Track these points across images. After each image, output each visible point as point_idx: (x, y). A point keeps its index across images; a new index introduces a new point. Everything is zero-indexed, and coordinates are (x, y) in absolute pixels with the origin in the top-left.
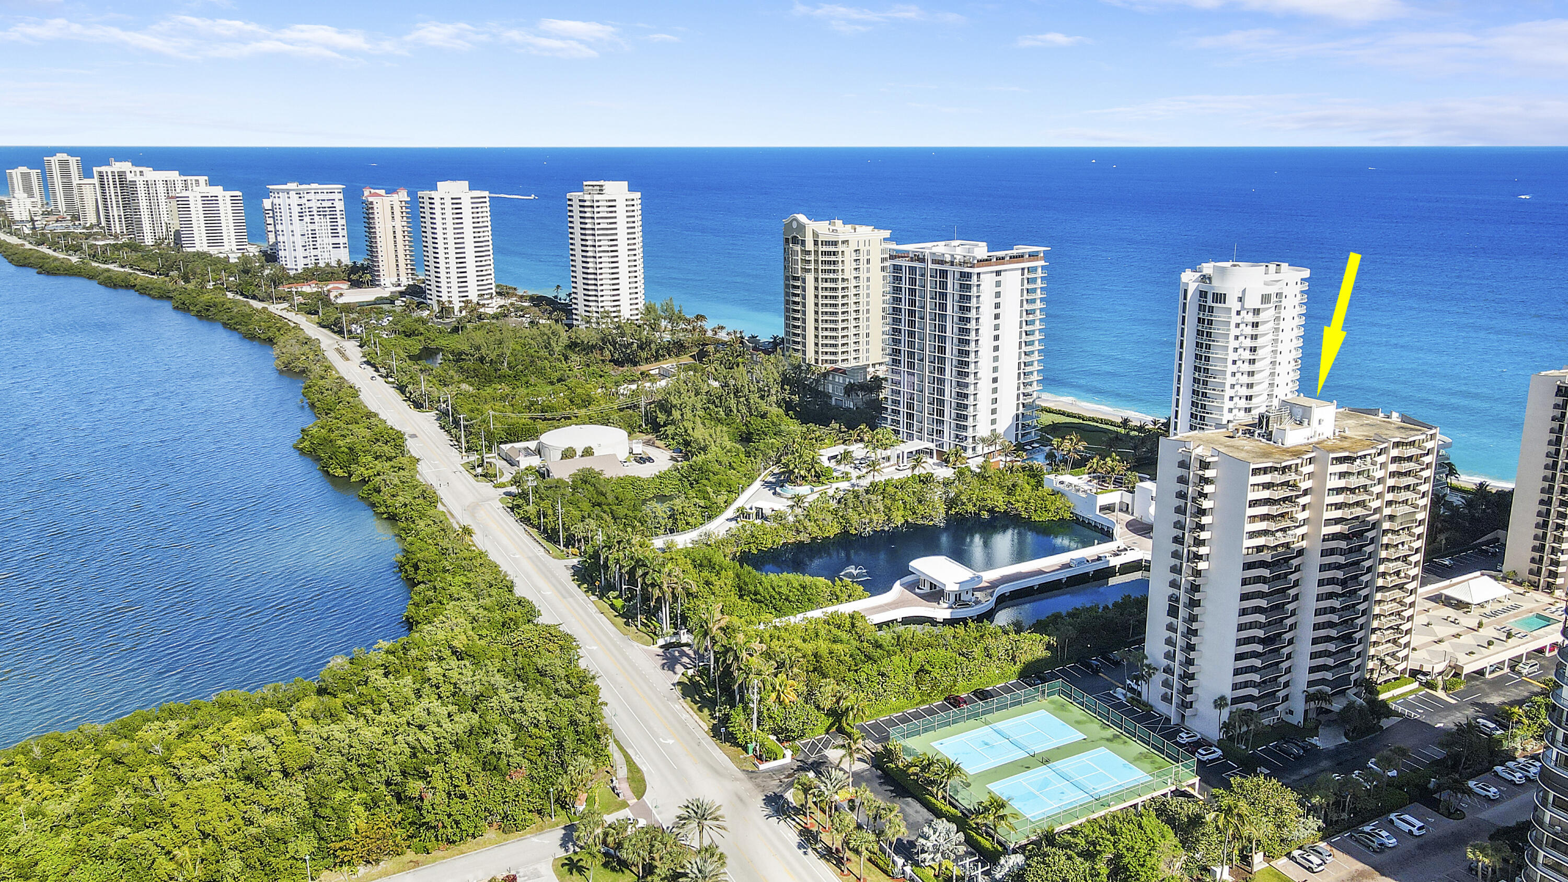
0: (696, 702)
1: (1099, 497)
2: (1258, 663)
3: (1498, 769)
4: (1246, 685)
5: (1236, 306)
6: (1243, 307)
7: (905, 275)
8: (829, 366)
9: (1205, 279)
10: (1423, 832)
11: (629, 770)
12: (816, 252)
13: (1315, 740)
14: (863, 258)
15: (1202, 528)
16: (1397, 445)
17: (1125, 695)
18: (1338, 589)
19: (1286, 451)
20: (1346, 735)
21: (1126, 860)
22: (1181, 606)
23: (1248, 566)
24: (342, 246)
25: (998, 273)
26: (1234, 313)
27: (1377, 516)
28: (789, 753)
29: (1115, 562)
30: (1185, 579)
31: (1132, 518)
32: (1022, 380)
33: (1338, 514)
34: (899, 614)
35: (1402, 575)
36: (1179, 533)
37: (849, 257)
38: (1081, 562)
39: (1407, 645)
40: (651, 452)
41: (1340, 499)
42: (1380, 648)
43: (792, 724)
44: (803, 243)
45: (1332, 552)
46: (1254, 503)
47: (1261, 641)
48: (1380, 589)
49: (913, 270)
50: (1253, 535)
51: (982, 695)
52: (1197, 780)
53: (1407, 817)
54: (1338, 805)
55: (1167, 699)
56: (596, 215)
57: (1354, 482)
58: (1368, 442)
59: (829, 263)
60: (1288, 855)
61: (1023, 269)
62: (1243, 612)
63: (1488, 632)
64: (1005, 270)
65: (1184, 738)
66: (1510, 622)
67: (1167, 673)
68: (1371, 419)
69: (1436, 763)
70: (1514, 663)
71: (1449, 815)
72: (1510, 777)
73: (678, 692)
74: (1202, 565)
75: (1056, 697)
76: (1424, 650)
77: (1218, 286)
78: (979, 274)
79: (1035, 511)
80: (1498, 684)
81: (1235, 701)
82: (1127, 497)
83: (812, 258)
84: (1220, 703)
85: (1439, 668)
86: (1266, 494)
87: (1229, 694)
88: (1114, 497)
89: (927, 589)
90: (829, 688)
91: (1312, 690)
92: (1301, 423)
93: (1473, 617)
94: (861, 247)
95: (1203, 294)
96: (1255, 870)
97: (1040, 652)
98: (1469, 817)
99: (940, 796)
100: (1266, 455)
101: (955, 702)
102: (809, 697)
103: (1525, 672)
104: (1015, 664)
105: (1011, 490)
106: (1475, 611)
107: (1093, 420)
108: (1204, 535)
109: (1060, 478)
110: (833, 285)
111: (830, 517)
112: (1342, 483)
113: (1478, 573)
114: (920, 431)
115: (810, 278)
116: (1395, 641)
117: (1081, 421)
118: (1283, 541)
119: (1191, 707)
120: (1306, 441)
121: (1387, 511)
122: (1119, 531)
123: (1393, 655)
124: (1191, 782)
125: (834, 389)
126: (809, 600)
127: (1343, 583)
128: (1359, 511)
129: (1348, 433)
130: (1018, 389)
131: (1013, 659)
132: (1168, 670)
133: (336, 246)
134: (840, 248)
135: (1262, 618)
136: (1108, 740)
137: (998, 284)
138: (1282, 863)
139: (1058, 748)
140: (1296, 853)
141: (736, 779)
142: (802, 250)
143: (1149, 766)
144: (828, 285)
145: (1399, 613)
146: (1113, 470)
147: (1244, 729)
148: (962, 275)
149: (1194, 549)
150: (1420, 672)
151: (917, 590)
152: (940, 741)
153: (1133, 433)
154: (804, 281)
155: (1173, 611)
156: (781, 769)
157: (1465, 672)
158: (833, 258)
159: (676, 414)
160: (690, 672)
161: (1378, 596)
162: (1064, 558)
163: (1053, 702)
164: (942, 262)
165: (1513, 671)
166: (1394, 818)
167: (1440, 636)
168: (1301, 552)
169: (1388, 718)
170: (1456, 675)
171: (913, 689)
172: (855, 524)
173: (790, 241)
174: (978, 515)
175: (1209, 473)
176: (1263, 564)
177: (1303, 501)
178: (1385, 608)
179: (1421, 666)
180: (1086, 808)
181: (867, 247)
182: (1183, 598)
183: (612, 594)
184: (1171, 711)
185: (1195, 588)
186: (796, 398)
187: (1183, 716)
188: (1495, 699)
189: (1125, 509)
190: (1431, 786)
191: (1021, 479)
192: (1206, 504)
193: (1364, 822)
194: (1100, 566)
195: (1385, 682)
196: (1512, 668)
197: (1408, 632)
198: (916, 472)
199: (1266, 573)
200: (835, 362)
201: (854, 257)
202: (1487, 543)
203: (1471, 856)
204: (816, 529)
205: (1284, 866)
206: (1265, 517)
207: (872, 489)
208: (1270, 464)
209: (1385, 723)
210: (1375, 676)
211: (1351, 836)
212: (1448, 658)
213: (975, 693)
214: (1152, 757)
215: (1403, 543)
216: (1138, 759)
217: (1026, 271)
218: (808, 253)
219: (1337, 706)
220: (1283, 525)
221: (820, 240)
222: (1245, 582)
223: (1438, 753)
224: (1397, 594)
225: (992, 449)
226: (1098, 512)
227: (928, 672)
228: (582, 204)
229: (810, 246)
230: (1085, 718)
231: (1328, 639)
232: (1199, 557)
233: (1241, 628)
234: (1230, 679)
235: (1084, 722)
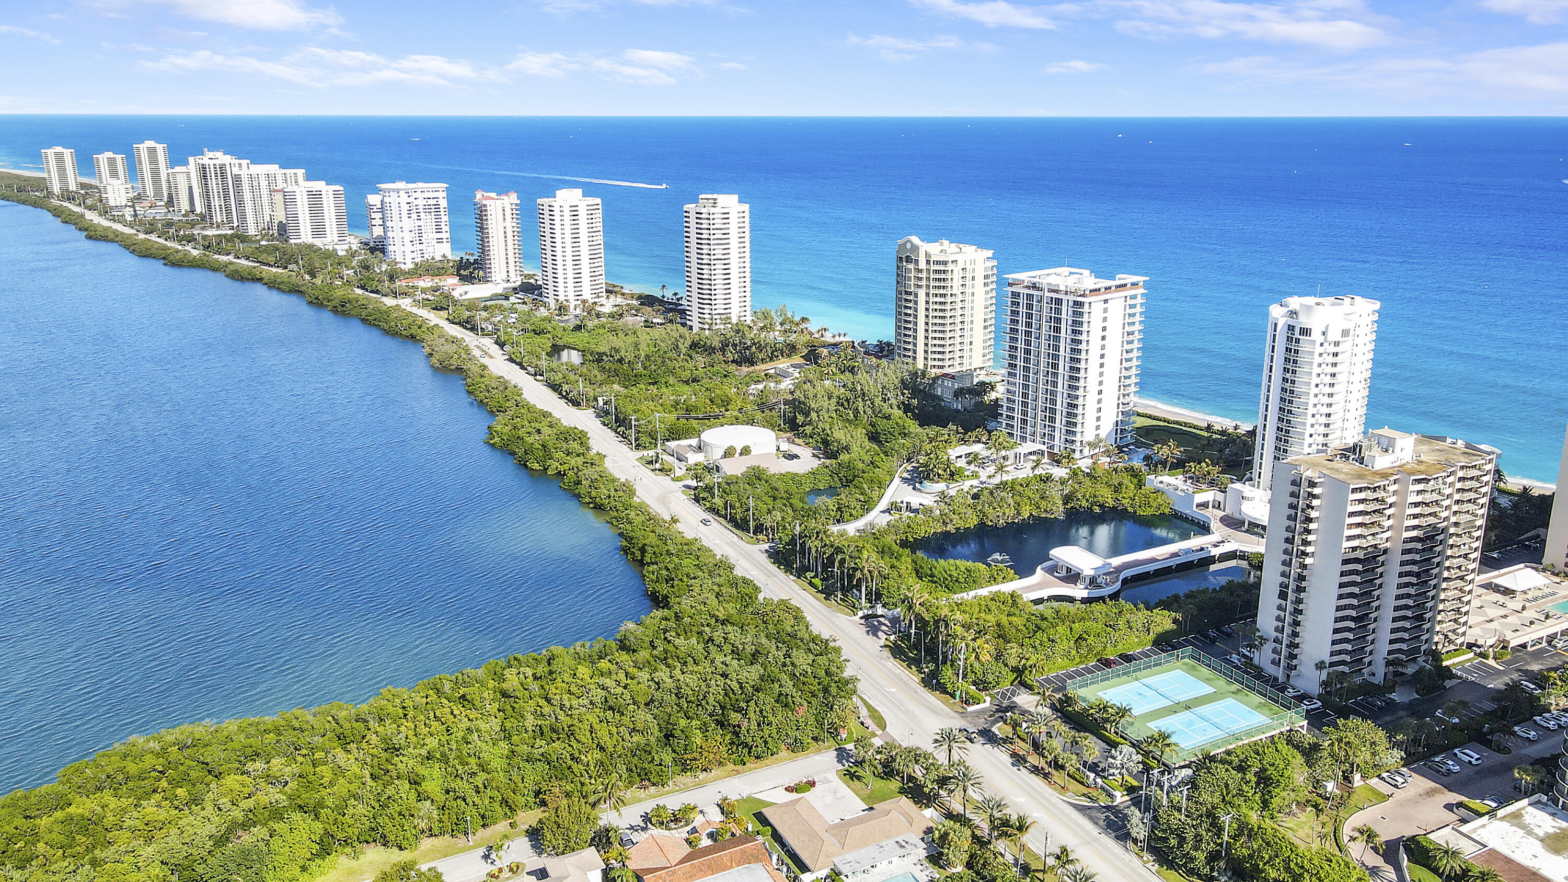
0: (904, 661)
1: (1196, 495)
2: (1351, 636)
3: (1537, 718)
4: (1340, 652)
5: (1321, 339)
6: (1326, 340)
7: (1023, 301)
8: (939, 371)
9: (1293, 314)
10: (1480, 762)
11: (869, 710)
13: (1393, 696)
14: (969, 275)
15: (1309, 532)
16: (1462, 467)
17: (1239, 660)
18: (1414, 580)
19: (1376, 473)
20: (1417, 692)
21: (1269, 772)
22: (1290, 591)
23: (1346, 562)
24: (445, 240)
25: (1106, 301)
26: (1318, 344)
27: (1445, 524)
28: (988, 699)
29: (1216, 552)
30: (1295, 570)
31: (1225, 513)
32: (1122, 391)
33: (1416, 522)
34: (1045, 593)
35: (1463, 568)
36: (1290, 535)
37: (957, 275)
38: (1188, 551)
39: (1465, 623)
40: (795, 449)
41: (1417, 510)
42: (1444, 625)
43: (990, 678)
44: (917, 261)
45: (1409, 551)
46: (1352, 514)
47: (1353, 619)
48: (1445, 579)
49: (1030, 297)
50: (1350, 538)
51: (1127, 658)
52: (1305, 723)
53: (1467, 751)
54: (1416, 741)
55: (1276, 663)
56: (712, 227)
57: (1428, 497)
58: (1439, 466)
59: (940, 280)
60: (1379, 776)
61: (1126, 297)
62: (1340, 597)
63: (1530, 614)
64: (1112, 298)
65: (1291, 692)
66: (1549, 606)
68: (1440, 445)
69: (1487, 713)
70: (1551, 639)
71: (1499, 751)
72: (1546, 725)
73: (887, 653)
74: (1308, 561)
75: (1187, 660)
76: (1478, 628)
77: (1303, 321)
78: (1090, 303)
79: (1140, 506)
80: (1538, 655)
81: (1332, 664)
82: (1220, 497)
83: (924, 275)
84: (1320, 666)
85: (1490, 642)
86: (1361, 507)
87: (1327, 659)
88: (1208, 496)
89: (1064, 573)
90: (1014, 651)
91: (1391, 657)
92: (1387, 451)
93: (1517, 601)
94: (968, 266)
95: (1291, 328)
96: (1355, 786)
97: (1168, 625)
98: (1514, 751)
99: (1113, 731)
100: (1361, 477)
101: (1107, 663)
102: (999, 657)
103: (1559, 646)
104: (1150, 634)
105: (1117, 489)
106: (1520, 597)
107: (1177, 423)
108: (1311, 538)
109: (1160, 478)
110: (942, 300)
111: (970, 511)
112: (1419, 499)
113: (1522, 565)
114: (1033, 434)
115: (922, 293)
116: (1455, 621)
117: (1166, 424)
118: (1373, 543)
119: (1296, 669)
120: (1391, 465)
121: (1453, 519)
122: (1215, 525)
123: (1454, 631)
124: (1301, 724)
125: (944, 391)
126: (974, 581)
127: (1418, 575)
128: (1432, 520)
129: (1423, 458)
130: (1119, 399)
131: (1148, 630)
132: (1276, 640)
133: (440, 240)
134: (950, 267)
135: (1355, 602)
136: (1234, 693)
137: (1105, 310)
138: (1374, 782)
139: (1196, 698)
140: (1385, 775)
141: (953, 718)
142: (915, 269)
143: (1268, 713)
144: (938, 299)
145: (1459, 599)
146: (1209, 473)
147: (1339, 686)
148: (1075, 303)
149: (1303, 548)
150: (1475, 645)
151: (1056, 574)
152: (1104, 692)
153: (1214, 436)
154: (916, 295)
155: (1283, 595)
156: (983, 711)
157: (1511, 645)
158: (943, 276)
159: (814, 415)
160: (892, 638)
161: (1444, 585)
162: (1170, 548)
163: (1184, 664)
164: (1057, 291)
165: (1550, 645)
166: (1457, 752)
167: (1491, 617)
168: (1385, 551)
169: (1450, 679)
170: (1504, 648)
171: (1073, 652)
172: (990, 517)
173: (904, 260)
174: (1090, 509)
175: (1316, 491)
176: (1356, 560)
177: (1388, 512)
178: (1449, 594)
179: (1476, 640)
180: (1225, 741)
181: (973, 266)
182: (1292, 586)
183: (809, 574)
184: (1279, 673)
185: (1302, 578)
186: (915, 402)
187: (1288, 676)
188: (1535, 667)
189: (1217, 506)
190: (1485, 730)
191: (1126, 480)
192: (1314, 514)
193: (1436, 754)
194: (1202, 555)
195: (1447, 652)
196: (1549, 643)
197: (1466, 613)
198: (1037, 472)
199: (1359, 567)
200: (942, 367)
201: (962, 274)
202: (1529, 539)
203: (1517, 775)
204: (960, 521)
205: (1376, 783)
206: (1359, 525)
207: (1003, 485)
208: (1365, 485)
209: (1448, 683)
210: (1440, 647)
211: (1425, 764)
212: (1498, 634)
213: (1120, 656)
214: (1270, 706)
215: (1464, 544)
216: (1258, 707)
217: (1128, 298)
218: (920, 271)
219: (1410, 670)
220: (1373, 531)
221: (932, 260)
222: (1342, 574)
223: (1490, 706)
224: (1459, 583)
225: (1097, 451)
226: (1195, 508)
227: (1085, 640)
228: (699, 216)
229: (922, 265)
230: (1213, 677)
231: (1405, 618)
232: (1304, 554)
233: (1338, 609)
234: (1328, 648)
235: (1213, 680)
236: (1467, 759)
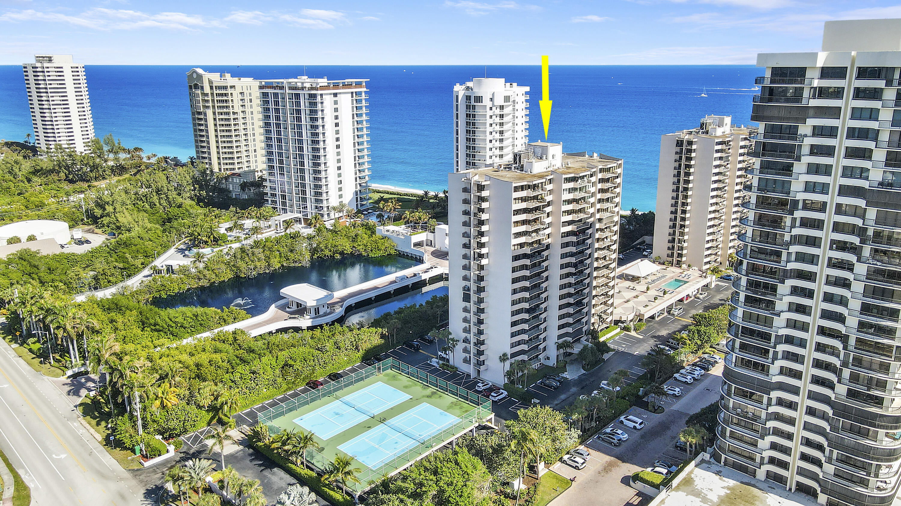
0: (94, 418)
1: (413, 237)
2: (526, 326)
3: (676, 375)
4: (519, 343)
5: (489, 104)
6: (493, 105)
7: (271, 99)
8: (228, 172)
9: (468, 88)
10: (643, 425)
11: (17, 490)
12: (212, 94)
13: (566, 375)
14: (247, 98)
15: (482, 234)
16: (600, 170)
17: (438, 363)
18: (573, 270)
19: (534, 176)
20: (584, 368)
21: (447, 494)
22: (472, 293)
23: (516, 258)
25: (335, 95)
26: (488, 109)
27: (592, 220)
28: (172, 448)
29: (426, 276)
30: (473, 273)
31: (435, 249)
32: (358, 168)
33: (569, 218)
34: (273, 327)
35: (608, 259)
36: (466, 240)
37: (236, 97)
38: (403, 278)
39: (612, 304)
40: (90, 237)
41: (570, 207)
42: (598, 308)
43: (172, 424)
44: (202, 88)
45: (567, 245)
46: (517, 212)
47: (528, 311)
48: (596, 269)
49: (276, 95)
50: (518, 235)
51: (335, 377)
52: (492, 416)
53: (631, 417)
54: (589, 418)
55: (467, 361)
56: (47, 78)
57: (578, 195)
58: (583, 169)
59: (223, 101)
60: (561, 460)
61: (352, 93)
62: (515, 292)
63: (653, 293)
64: (340, 93)
65: (480, 387)
66: (663, 286)
67: (466, 342)
68: (581, 158)
69: (640, 378)
70: (669, 310)
71: (655, 411)
72: (684, 380)
73: (79, 411)
74: (484, 262)
75: (389, 371)
76: (620, 308)
77: (477, 92)
78: (321, 95)
79: (371, 251)
80: (663, 323)
81: (513, 355)
82: (431, 236)
83: (210, 98)
84: (503, 358)
85: (630, 318)
86: (524, 205)
87: (509, 351)
88: (421, 236)
89: (294, 308)
90: (208, 389)
91: (561, 341)
92: (541, 158)
93: (642, 285)
94: (245, 90)
95: (468, 98)
96: (540, 476)
97: (377, 341)
98: (666, 410)
99: (299, 462)
100: (521, 179)
101: (314, 385)
102: (190, 399)
103: (676, 313)
104: (358, 352)
105: (355, 239)
106: (643, 281)
107: (407, 195)
108: (484, 240)
109: (387, 228)
110: (227, 117)
111: (223, 267)
112: (571, 196)
113: (640, 260)
114: (291, 206)
115: (209, 113)
116: (605, 303)
117: (399, 196)
118: (537, 238)
119: (484, 364)
120: (545, 170)
121: (598, 216)
122: (427, 257)
123: (605, 312)
124: (488, 418)
125: (234, 187)
126: (201, 325)
127: (575, 265)
128: (582, 216)
129: (570, 165)
130: (356, 174)
131: (357, 348)
132: (466, 341)
134: (229, 91)
135: (527, 295)
136: (428, 397)
137: (336, 103)
138: (557, 467)
139: (392, 409)
140: (566, 457)
142: (202, 93)
143: (458, 412)
144: (223, 117)
145: (606, 285)
146: (420, 218)
147: (520, 374)
148: (311, 96)
149: (478, 251)
150: (619, 321)
151: (287, 309)
152: (300, 418)
153: (431, 201)
154: (205, 114)
155: (467, 298)
157: (645, 318)
158: (225, 98)
159: (109, 209)
160: (92, 394)
161: (595, 274)
162: (391, 277)
163: (387, 375)
164: (296, 88)
165: (670, 314)
166: (623, 420)
167: (627, 298)
168: (548, 247)
169: (607, 353)
170: (640, 320)
171: (279, 380)
172: (244, 270)
173: (193, 87)
174: (333, 257)
175: (485, 194)
176: (525, 256)
177: (548, 209)
178: (599, 281)
179: (621, 317)
180: (415, 451)
181: (249, 91)
182: (473, 287)
183: (31, 340)
184: (470, 369)
185: (481, 279)
186: (204, 193)
187: (479, 371)
188: (664, 332)
189: (430, 244)
190: (640, 393)
191: (361, 231)
192: (484, 216)
193: (605, 425)
194: (415, 280)
195: (601, 330)
196: (669, 312)
197: (612, 296)
198: (288, 231)
199: (527, 262)
200: (234, 169)
201: (240, 97)
202: (640, 244)
203: (683, 439)
204: (214, 276)
205: (559, 469)
206: (524, 222)
207: (257, 244)
208: (525, 183)
209: (606, 356)
210: (596, 326)
211: (599, 437)
212: (635, 310)
213: (330, 376)
214: (460, 404)
215: (606, 238)
216: (449, 408)
217: (354, 94)
218: (207, 95)
219: (577, 349)
220: (536, 227)
221: (214, 85)
222: (514, 270)
223: (639, 371)
224: (605, 272)
225: (341, 214)
226: (412, 247)
227: (291, 366)
228: (34, 70)
229: (207, 90)
230: (410, 383)
231: (569, 305)
232: (481, 256)
233: (514, 303)
234: (509, 340)
235: (410, 386)
236: (631, 425)
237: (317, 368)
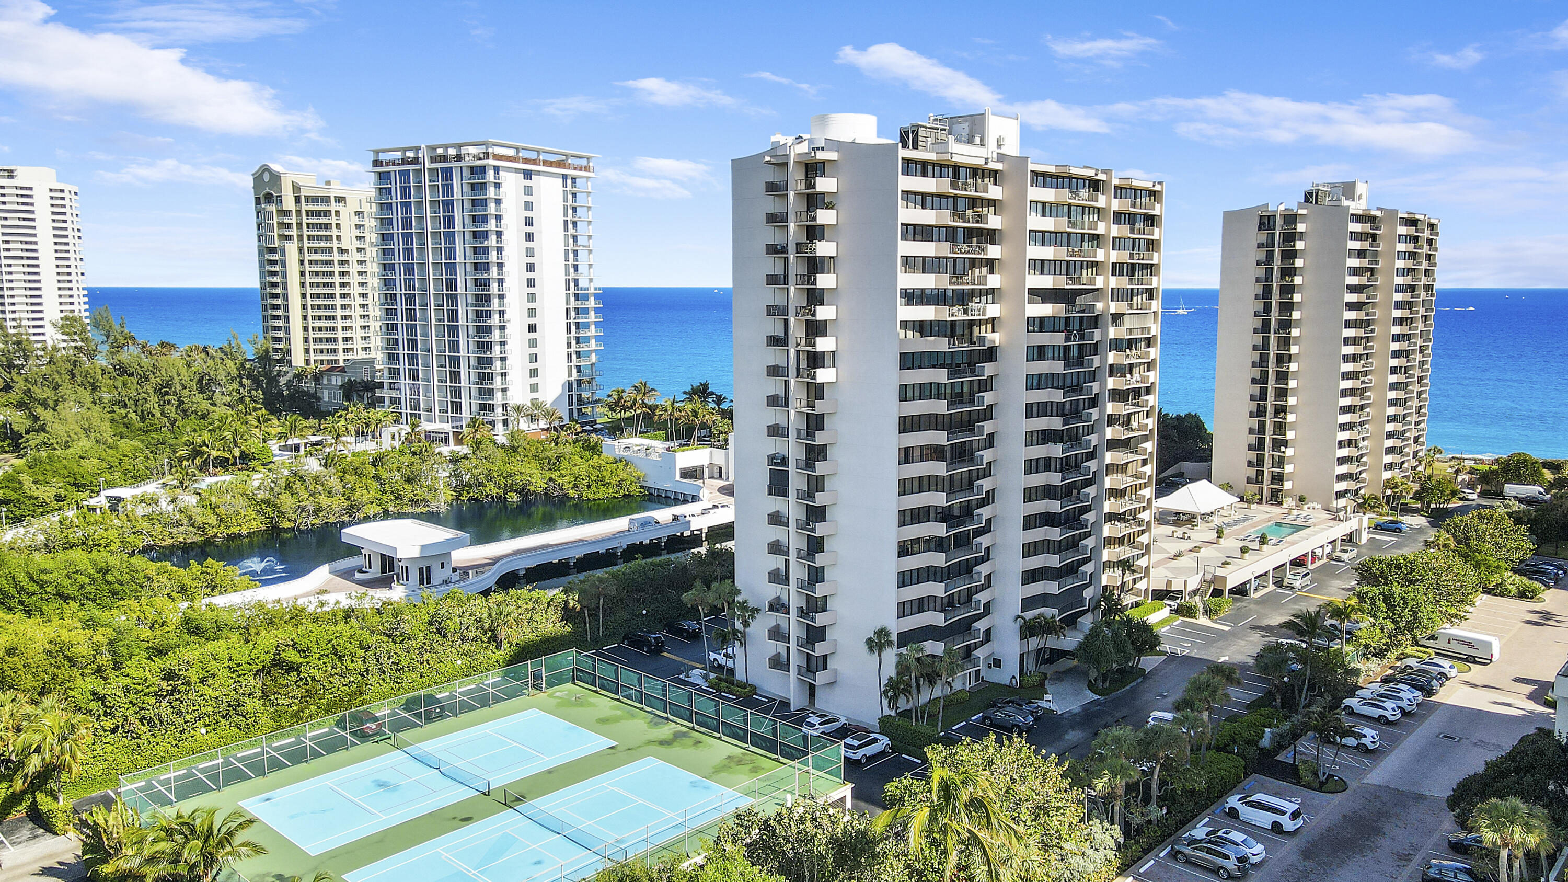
1: (680, 459)
2: (938, 560)
3: (1349, 703)
4: (920, 605)
7: (395, 185)
8: (323, 367)
10: (1299, 822)
12: (299, 212)
13: (1048, 702)
15: (817, 298)
17: (705, 677)
18: (1057, 423)
20: (1092, 687)
22: (792, 468)
23: (908, 361)
25: (528, 174)
29: (700, 524)
30: (797, 411)
31: (727, 483)
32: (573, 333)
33: (1048, 281)
35: (1135, 424)
36: (776, 324)
37: (347, 221)
41: (1047, 252)
44: (280, 200)
45: (1041, 352)
46: (910, 231)
48: (1110, 443)
49: (405, 176)
50: (912, 297)
52: (846, 790)
53: (1258, 797)
54: (1139, 789)
55: (780, 663)
59: (319, 226)
61: (565, 177)
62: (906, 455)
64: (538, 173)
65: (815, 724)
67: (777, 611)
70: (1279, 576)
71: (1321, 787)
72: (1375, 712)
74: (824, 375)
75: (566, 686)
78: (497, 169)
79: (589, 487)
80: (1272, 602)
81: (905, 638)
82: (719, 457)
83: (294, 220)
84: (878, 641)
85: (1193, 584)
87: (893, 624)
88: (698, 457)
91: (1029, 615)
93: (1205, 528)
97: (549, 621)
98: (1353, 784)
103: (1297, 584)
104: (499, 647)
105: (554, 464)
109: (625, 441)
110: (326, 257)
114: (430, 408)
115: (292, 249)
116: (1132, 540)
118: (964, 317)
119: (825, 668)
122: (707, 494)
124: (836, 795)
125: (329, 392)
130: (569, 345)
131: (494, 638)
132: (778, 606)
134: (333, 207)
136: (662, 743)
137: (528, 191)
139: (550, 772)
142: (278, 211)
144: (318, 257)
145: (1136, 490)
148: (473, 170)
149: (808, 347)
150: (1167, 592)
151: (358, 576)
154: (283, 253)
155: (778, 485)
157: (1229, 586)
158: (323, 220)
161: (1109, 457)
163: (558, 695)
164: (443, 157)
165: (1281, 587)
166: (1238, 806)
168: (992, 352)
170: (1217, 593)
171: (253, 704)
172: (291, 515)
173: (262, 200)
174: (502, 499)
175: (825, 184)
176: (934, 360)
178: (1119, 477)
179: (1169, 583)
182: (795, 451)
184: (791, 688)
185: (815, 423)
187: (812, 690)
188: (1276, 618)
189: (717, 475)
190: (1266, 742)
192: (824, 249)
193: (1187, 820)
194: (677, 531)
196: (1279, 584)
199: (941, 377)
200: (335, 361)
201: (356, 220)
204: (213, 520)
206: (928, 264)
209: (1148, 662)
211: (1174, 854)
212: (1200, 571)
214: (752, 762)
215: (1132, 367)
216: (720, 771)
217: (569, 181)
218: (287, 213)
219: (1070, 641)
221: (303, 194)
222: (904, 395)
224: (1131, 455)
225: (534, 426)
226: (678, 477)
229: (289, 203)
230: (619, 713)
232: (816, 360)
234: (892, 596)
235: (617, 719)
236: (1265, 819)
237: (373, 679)
